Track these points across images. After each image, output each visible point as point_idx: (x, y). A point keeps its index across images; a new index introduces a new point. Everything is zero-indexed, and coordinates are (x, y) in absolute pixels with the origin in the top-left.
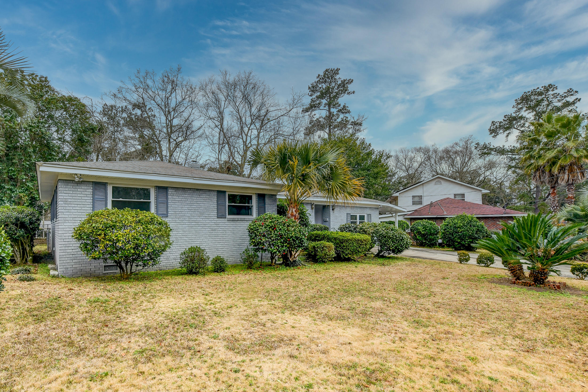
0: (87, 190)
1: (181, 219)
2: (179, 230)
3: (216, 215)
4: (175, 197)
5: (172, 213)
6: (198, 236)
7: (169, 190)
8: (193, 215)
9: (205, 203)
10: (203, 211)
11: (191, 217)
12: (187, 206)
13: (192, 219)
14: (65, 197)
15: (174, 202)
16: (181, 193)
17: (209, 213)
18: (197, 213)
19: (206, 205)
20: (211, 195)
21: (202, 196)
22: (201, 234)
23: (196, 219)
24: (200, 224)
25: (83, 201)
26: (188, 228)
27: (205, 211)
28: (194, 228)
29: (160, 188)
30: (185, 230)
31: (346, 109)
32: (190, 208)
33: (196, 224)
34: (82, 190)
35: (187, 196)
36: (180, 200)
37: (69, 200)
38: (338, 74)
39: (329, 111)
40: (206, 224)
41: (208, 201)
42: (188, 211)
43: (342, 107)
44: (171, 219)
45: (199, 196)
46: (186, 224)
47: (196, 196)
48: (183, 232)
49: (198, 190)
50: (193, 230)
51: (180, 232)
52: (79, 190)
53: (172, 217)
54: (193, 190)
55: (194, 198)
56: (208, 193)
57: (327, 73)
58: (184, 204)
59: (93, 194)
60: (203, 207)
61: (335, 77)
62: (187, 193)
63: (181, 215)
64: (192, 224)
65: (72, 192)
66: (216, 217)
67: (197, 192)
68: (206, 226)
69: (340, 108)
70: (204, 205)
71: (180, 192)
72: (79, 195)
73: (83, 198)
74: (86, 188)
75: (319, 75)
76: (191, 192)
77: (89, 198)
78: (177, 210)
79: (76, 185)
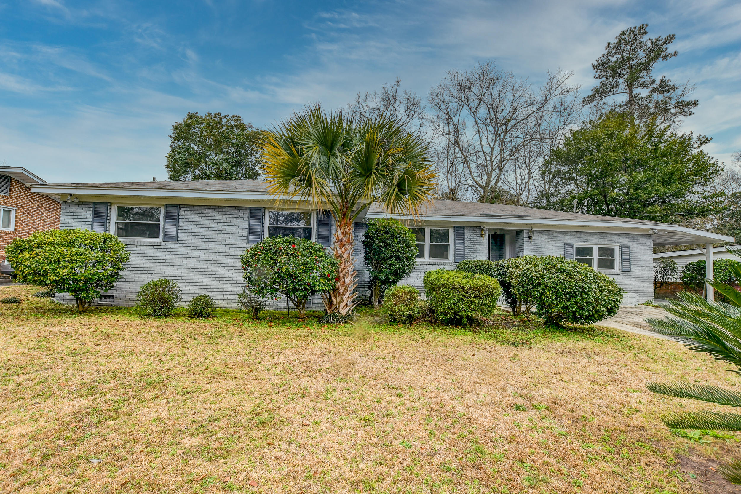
0: (88, 212)
1: (196, 245)
2: (191, 259)
3: (246, 241)
4: (188, 217)
5: (184, 236)
6: (217, 268)
7: (181, 209)
8: (212, 240)
9: (230, 224)
10: (227, 235)
11: (209, 243)
12: (205, 229)
13: (210, 246)
14: (66, 220)
15: (187, 223)
16: (197, 212)
17: (235, 238)
18: (218, 237)
19: (231, 227)
20: (240, 213)
21: (227, 216)
22: (221, 265)
23: (216, 246)
24: (221, 251)
25: (83, 223)
26: (204, 256)
27: (230, 235)
28: (213, 256)
29: (169, 206)
30: (199, 259)
31: (666, 86)
32: (208, 231)
33: (216, 251)
34: (82, 212)
35: (205, 215)
36: (195, 220)
37: (70, 223)
38: (645, 33)
39: (630, 93)
40: (230, 251)
41: (235, 221)
42: (205, 234)
43: (659, 83)
44: (181, 245)
45: (221, 216)
46: (202, 251)
47: (218, 215)
48: (197, 262)
49: (220, 207)
50: (211, 259)
51: (192, 262)
52: (79, 211)
53: (183, 242)
54: (214, 208)
55: (215, 218)
56: (236, 211)
57: (623, 37)
58: (201, 226)
59: (94, 215)
60: (227, 229)
61: (641, 40)
62: (205, 212)
63: (196, 239)
64: (210, 251)
65: (72, 214)
66: (245, 244)
67: (220, 210)
68: (231, 254)
69: (654, 86)
70: (229, 227)
71: (195, 211)
72: (79, 217)
73: (83, 220)
74: (86, 209)
75: (609, 44)
76: (210, 210)
77: (89, 220)
78: (190, 234)
79: (77, 206)
